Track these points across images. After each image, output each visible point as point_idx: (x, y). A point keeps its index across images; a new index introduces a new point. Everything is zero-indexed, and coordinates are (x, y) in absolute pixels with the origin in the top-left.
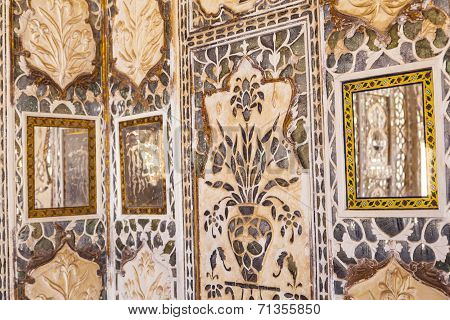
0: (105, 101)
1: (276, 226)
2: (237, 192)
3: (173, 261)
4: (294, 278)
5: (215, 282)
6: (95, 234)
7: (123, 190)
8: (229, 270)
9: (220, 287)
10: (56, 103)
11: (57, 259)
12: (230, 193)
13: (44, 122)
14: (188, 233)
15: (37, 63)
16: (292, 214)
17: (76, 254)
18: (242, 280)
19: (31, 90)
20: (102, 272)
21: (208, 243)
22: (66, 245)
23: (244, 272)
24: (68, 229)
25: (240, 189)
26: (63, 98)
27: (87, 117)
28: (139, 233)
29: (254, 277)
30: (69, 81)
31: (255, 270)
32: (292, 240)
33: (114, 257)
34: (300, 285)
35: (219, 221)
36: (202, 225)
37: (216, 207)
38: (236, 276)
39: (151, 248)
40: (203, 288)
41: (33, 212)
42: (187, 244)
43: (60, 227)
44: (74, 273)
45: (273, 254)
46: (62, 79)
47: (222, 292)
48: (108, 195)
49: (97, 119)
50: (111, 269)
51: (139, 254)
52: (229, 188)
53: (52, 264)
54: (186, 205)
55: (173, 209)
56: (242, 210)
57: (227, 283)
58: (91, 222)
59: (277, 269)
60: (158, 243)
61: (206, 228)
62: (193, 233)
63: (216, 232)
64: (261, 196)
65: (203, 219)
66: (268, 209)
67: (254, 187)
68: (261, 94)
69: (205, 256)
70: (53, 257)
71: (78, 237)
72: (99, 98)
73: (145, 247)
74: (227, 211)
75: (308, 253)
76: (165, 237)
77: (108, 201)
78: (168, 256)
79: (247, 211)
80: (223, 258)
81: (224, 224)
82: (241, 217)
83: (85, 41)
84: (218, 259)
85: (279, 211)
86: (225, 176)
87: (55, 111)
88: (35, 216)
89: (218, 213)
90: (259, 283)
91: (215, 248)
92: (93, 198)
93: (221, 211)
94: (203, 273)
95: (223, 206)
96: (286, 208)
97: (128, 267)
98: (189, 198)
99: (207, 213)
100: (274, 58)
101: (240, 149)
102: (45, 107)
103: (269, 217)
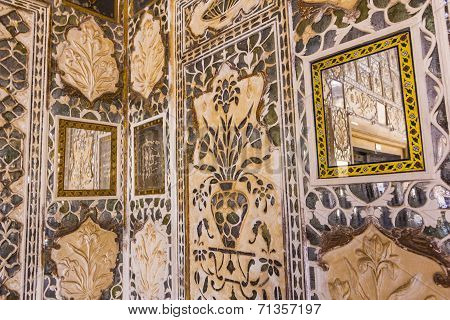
0: (125, 113)
1: (251, 199)
2: (218, 172)
3: (169, 231)
4: (268, 244)
5: (201, 248)
6: (114, 211)
7: (136, 178)
8: (212, 237)
9: (205, 252)
10: (85, 111)
11: (81, 229)
12: (212, 174)
13: (75, 124)
14: (180, 208)
15: (70, 80)
16: (265, 186)
17: (98, 226)
18: (222, 247)
19: (64, 100)
20: (119, 240)
21: (196, 215)
22: (90, 218)
23: (224, 240)
24: (92, 206)
25: (221, 169)
26: (92, 108)
27: (110, 123)
28: (146, 210)
29: (232, 244)
30: (96, 96)
31: (233, 238)
32: (265, 210)
33: (129, 228)
34: (274, 251)
35: (204, 197)
36: (191, 200)
37: (202, 186)
38: (217, 242)
39: (154, 221)
40: (191, 253)
41: (62, 192)
42: (180, 217)
43: (85, 205)
44: (96, 241)
45: (249, 223)
46: (91, 94)
47: (206, 256)
48: (126, 181)
49: (119, 126)
50: (126, 238)
51: (146, 226)
52: (212, 169)
53: (77, 234)
54: (179, 185)
55: (169, 190)
56: (222, 186)
57: (210, 249)
58: (111, 202)
59: (253, 236)
60: (158, 216)
61: (194, 203)
62: (184, 207)
63: (202, 206)
64: (238, 173)
65: (192, 196)
66: (245, 184)
67: (232, 166)
68: (238, 90)
69: (194, 226)
70: (78, 228)
71: (100, 213)
72: (120, 111)
73: (150, 220)
74: (210, 188)
75: (280, 221)
76: (164, 212)
77: (126, 186)
78: (165, 227)
79: (226, 187)
80: (207, 227)
81: (208, 199)
82: (222, 192)
83: (110, 69)
84: (203, 227)
85: (254, 185)
86: (209, 160)
87: (85, 116)
88: (64, 195)
89: (203, 190)
90: (237, 249)
91: (201, 219)
92: (113, 183)
93: (206, 189)
94: (192, 240)
95: (207, 184)
96: (260, 182)
97: (138, 236)
98: (182, 180)
99: (195, 191)
100: (249, 58)
101: (220, 136)
102: (76, 113)
103: (246, 191)
